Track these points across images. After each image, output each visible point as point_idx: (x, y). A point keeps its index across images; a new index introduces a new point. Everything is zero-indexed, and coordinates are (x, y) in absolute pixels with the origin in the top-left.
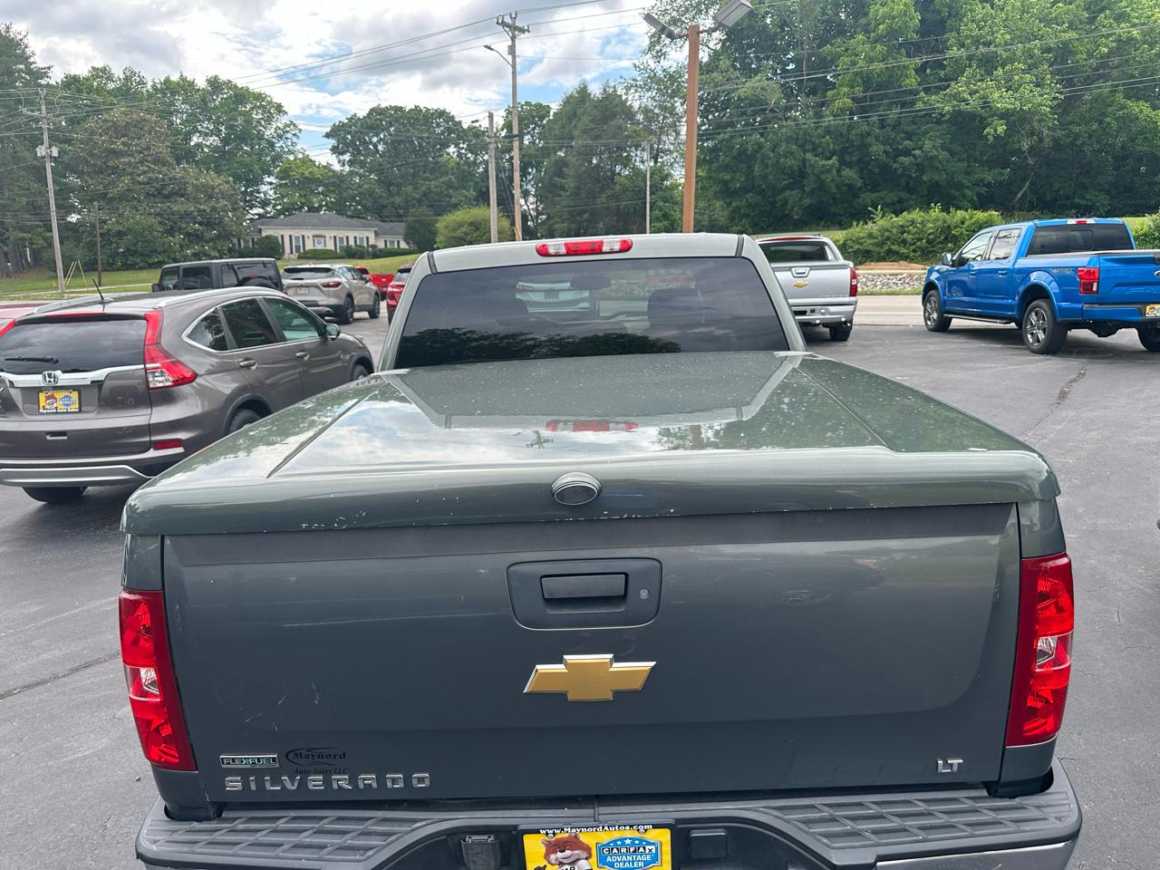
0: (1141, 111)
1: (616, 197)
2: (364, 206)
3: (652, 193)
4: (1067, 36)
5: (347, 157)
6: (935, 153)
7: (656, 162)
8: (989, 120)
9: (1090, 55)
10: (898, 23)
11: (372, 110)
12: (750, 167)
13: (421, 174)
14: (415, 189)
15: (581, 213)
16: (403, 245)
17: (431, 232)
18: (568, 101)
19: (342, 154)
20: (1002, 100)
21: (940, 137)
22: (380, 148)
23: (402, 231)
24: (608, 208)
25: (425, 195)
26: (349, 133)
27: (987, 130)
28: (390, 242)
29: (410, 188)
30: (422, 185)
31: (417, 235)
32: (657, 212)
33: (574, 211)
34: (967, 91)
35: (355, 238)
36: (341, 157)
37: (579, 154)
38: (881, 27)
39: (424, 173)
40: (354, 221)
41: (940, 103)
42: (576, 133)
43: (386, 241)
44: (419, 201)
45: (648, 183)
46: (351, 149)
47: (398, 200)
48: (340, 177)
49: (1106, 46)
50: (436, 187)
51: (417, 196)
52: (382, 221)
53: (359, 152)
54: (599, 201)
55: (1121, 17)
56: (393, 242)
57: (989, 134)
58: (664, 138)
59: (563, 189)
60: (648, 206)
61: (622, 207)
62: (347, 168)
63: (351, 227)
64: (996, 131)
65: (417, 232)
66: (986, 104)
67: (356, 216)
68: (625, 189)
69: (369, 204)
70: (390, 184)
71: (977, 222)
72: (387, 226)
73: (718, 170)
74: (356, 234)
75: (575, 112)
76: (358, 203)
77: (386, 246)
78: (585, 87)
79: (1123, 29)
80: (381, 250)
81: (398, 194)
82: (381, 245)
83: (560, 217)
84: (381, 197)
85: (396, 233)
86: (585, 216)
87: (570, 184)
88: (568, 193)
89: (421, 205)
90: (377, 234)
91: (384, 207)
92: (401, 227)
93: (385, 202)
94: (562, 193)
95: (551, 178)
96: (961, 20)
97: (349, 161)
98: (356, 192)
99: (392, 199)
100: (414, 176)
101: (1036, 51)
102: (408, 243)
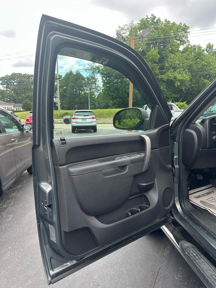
0: (207, 82)
1: (81, 99)
2: (10, 99)
3: (90, 98)
4: (191, 63)
5: (5, 86)
6: (164, 89)
7: (90, 91)
8: (176, 82)
9: (196, 68)
10: (154, 57)
11: (13, 74)
12: (118, 92)
13: (27, 91)
14: (25, 95)
15: (72, 102)
16: (22, 110)
17: (30, 106)
18: (67, 74)
19: (4, 85)
20: (179, 77)
21: (165, 86)
22: (15, 84)
23: (21, 106)
24: (78, 102)
25: (28, 96)
26: (6, 79)
27: (176, 84)
28: (18, 109)
29: (23, 95)
30: (27, 94)
31: (26, 107)
32: (91, 103)
33: (69, 102)
34: (170, 74)
35: (8, 107)
36: (4, 86)
37: (70, 87)
38: (150, 58)
39: (28, 91)
40: (7, 103)
41: (164, 77)
42: (70, 82)
43: (16, 109)
44: (26, 98)
45: (89, 96)
46: (6, 84)
47: (20, 98)
48: (3, 91)
49: (200, 66)
50: (31, 94)
51: (26, 97)
52: (16, 103)
53: (9, 85)
54: (76, 100)
55: (202, 60)
56: (19, 109)
57: (176, 85)
58: (92, 85)
59: (67, 96)
60: (89, 101)
61: (82, 102)
62: (5, 89)
63: (6, 105)
64: (178, 84)
65: (26, 106)
66: (175, 78)
67: (8, 101)
68: (83, 97)
69: (12, 99)
70: (18, 93)
71: (181, 105)
72: (17, 104)
73: (111, 92)
74: (8, 106)
75: (69, 77)
76: (8, 98)
77: (17, 109)
78: (71, 71)
79: (203, 63)
80: (15, 111)
81: (20, 96)
82: (15, 110)
83: (66, 103)
84: (15, 97)
85: (20, 106)
86: (73, 103)
87: (68, 95)
88: (68, 97)
89: (27, 99)
90: (14, 106)
91: (16, 99)
92: (21, 105)
93: (17, 98)
94: (66, 97)
95: (63, 93)
96: (168, 58)
97: (6, 87)
98: (8, 95)
99: (18, 97)
100: (24, 92)
101: (185, 66)
102: (23, 109)
